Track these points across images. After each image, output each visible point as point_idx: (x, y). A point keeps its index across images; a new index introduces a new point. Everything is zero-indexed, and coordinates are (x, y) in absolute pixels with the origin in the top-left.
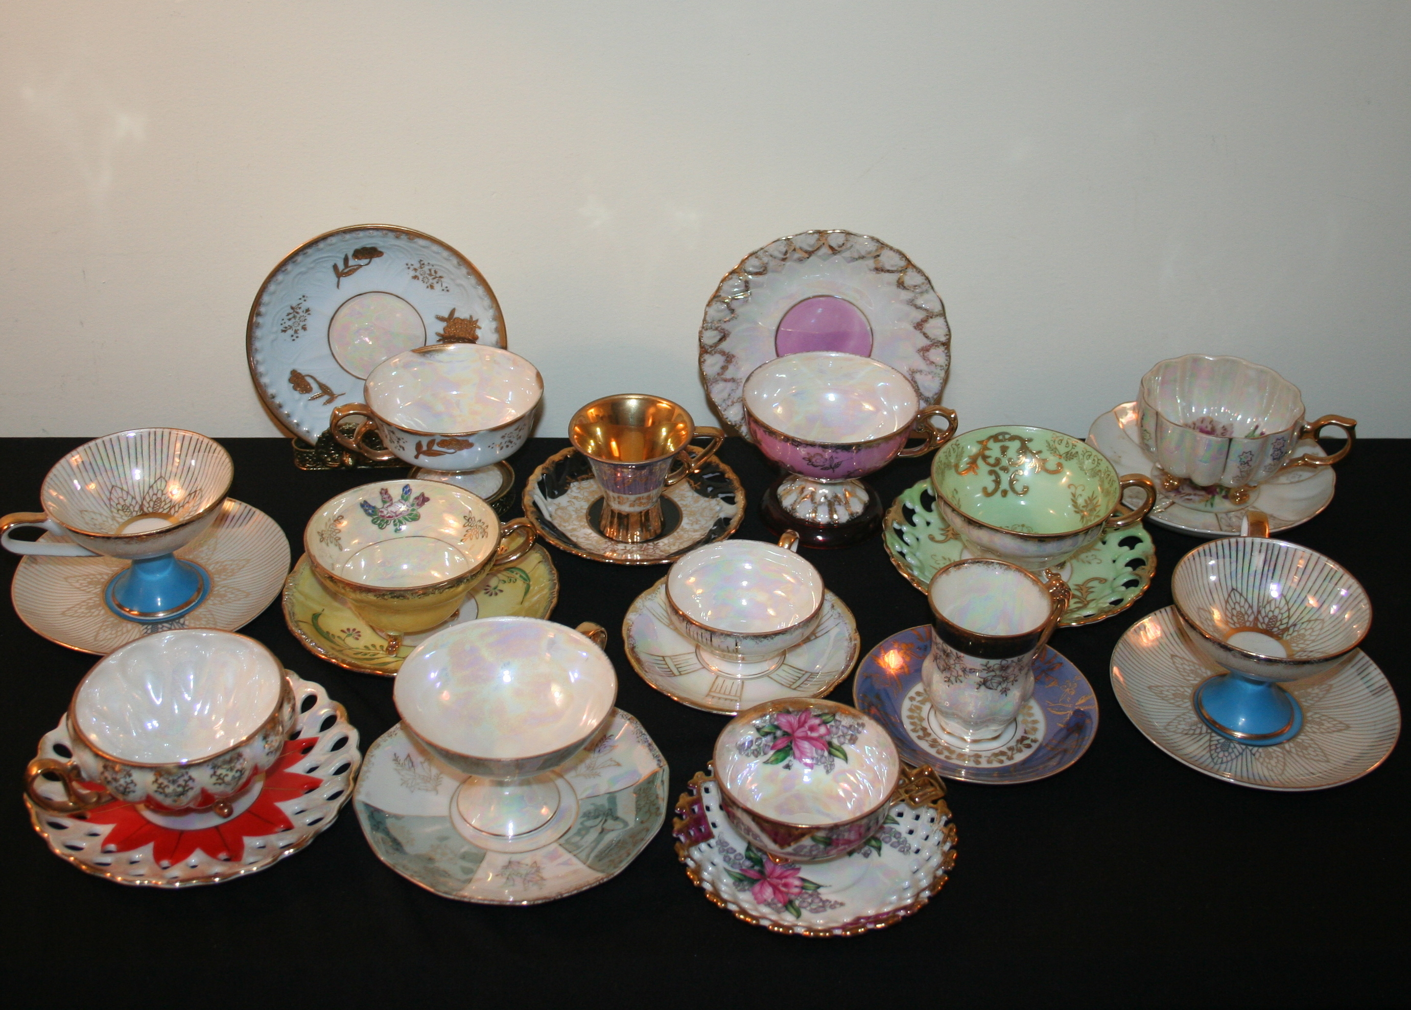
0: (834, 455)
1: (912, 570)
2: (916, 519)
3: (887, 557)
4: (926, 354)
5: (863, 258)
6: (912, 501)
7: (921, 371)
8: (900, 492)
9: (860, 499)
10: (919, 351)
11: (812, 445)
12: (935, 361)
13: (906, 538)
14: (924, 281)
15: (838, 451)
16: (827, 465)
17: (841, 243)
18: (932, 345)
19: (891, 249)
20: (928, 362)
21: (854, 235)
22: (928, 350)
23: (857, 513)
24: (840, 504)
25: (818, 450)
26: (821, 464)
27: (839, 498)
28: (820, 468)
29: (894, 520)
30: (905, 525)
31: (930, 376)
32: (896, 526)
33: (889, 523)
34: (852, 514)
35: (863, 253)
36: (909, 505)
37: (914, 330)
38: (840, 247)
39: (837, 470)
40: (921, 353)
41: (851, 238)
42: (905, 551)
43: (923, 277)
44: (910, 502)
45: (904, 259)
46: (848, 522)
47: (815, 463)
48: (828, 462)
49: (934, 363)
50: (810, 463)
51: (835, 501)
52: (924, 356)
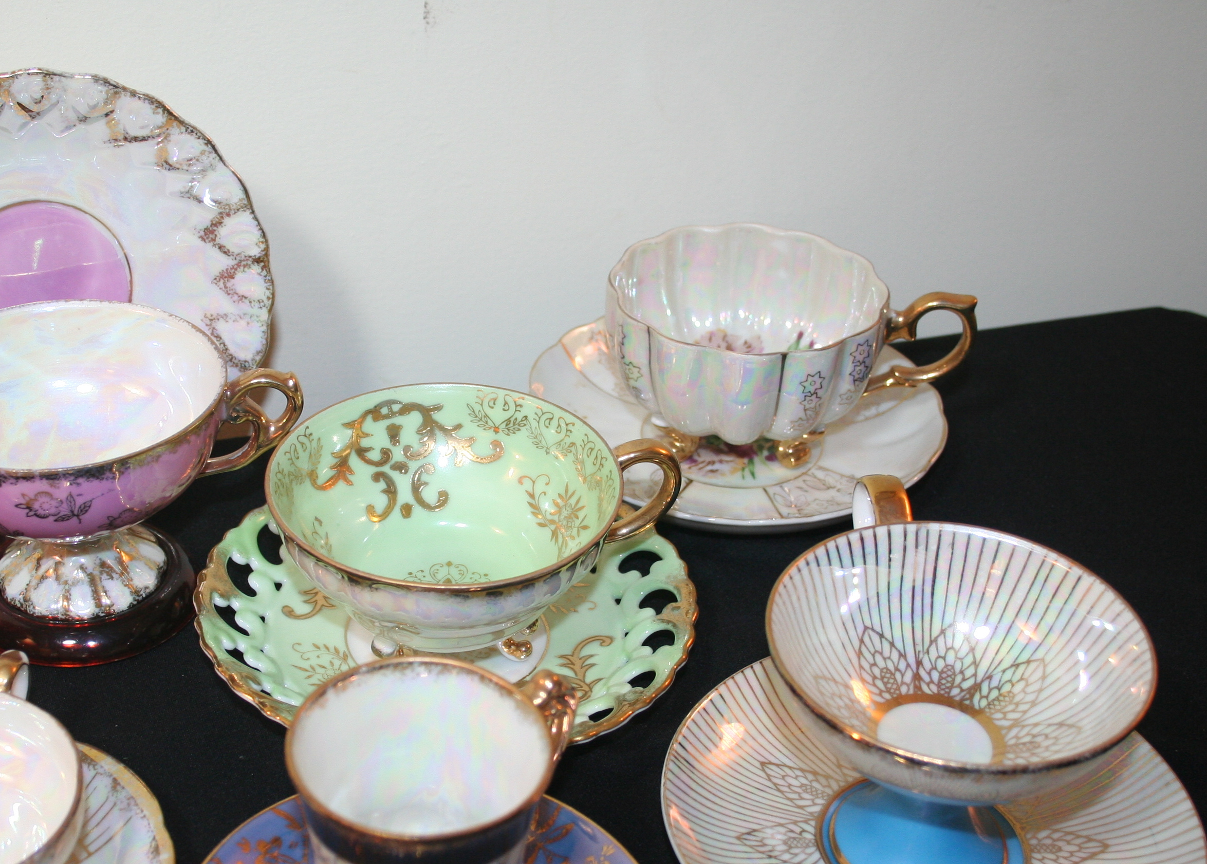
0: (75, 490)
1: (259, 683)
2: (253, 581)
3: (208, 664)
4: (229, 285)
5: (84, 119)
6: (244, 551)
7: (225, 316)
8: (219, 538)
9: (148, 562)
10: (216, 280)
11: (28, 477)
12: (246, 294)
13: (239, 620)
14: (205, 148)
15: (80, 480)
16: (64, 510)
17: (38, 96)
18: (239, 265)
19: (134, 94)
20: (236, 298)
21: (60, 75)
22: (232, 277)
23: (146, 588)
24: (112, 578)
25: (43, 485)
26: (53, 511)
27: (109, 567)
28: (53, 518)
29: (213, 590)
30: (236, 596)
31: (243, 323)
32: (221, 602)
33: (205, 599)
34: (136, 592)
35: (84, 110)
36: (239, 559)
37: (200, 243)
38: (38, 102)
39: (85, 517)
40: (221, 284)
41: (55, 82)
42: (242, 647)
43: (202, 141)
44: (241, 553)
45: (160, 110)
46: (131, 606)
47: (41, 512)
48: (65, 505)
49: (246, 298)
50: (32, 513)
51: (101, 573)
52: (226, 287)
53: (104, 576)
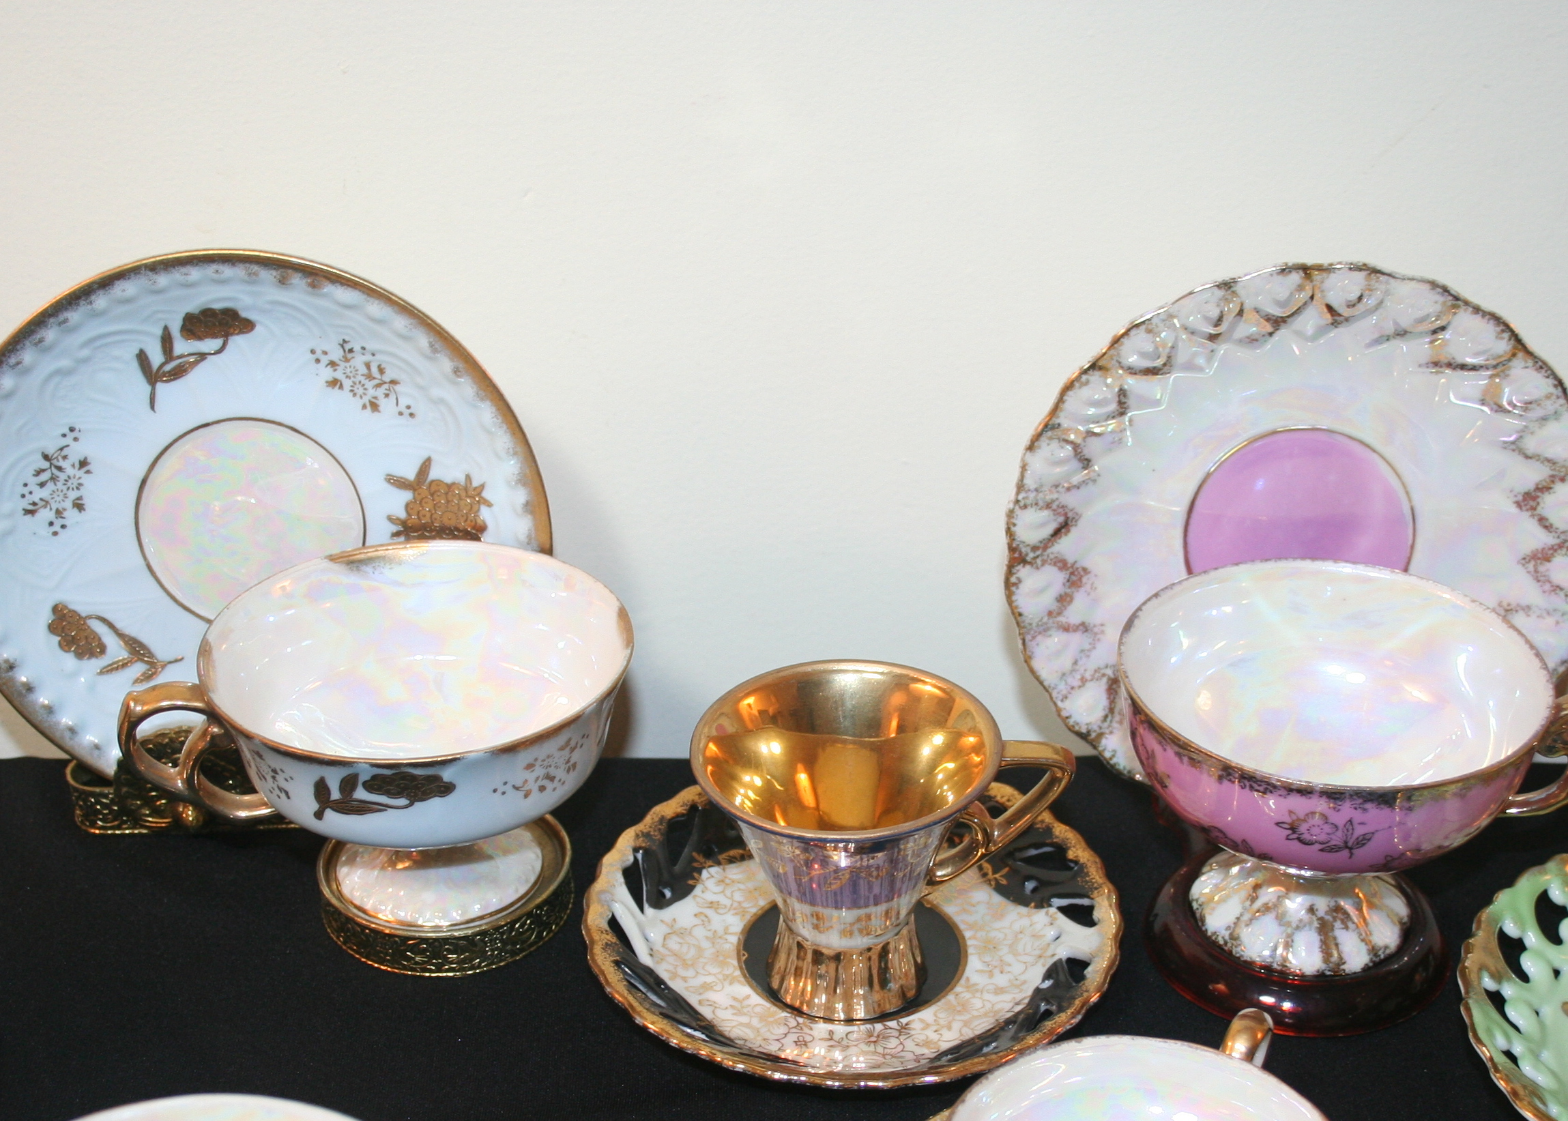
0: (1358, 816)
1: (1544, 1104)
2: (1527, 962)
3: (1480, 1068)
4: (1542, 569)
5: (1402, 334)
6: (1519, 922)
7: (1527, 609)
8: (1488, 901)
9: (1390, 914)
10: (1525, 560)
11: (1305, 791)
12: (1562, 584)
13: (1510, 1011)
14: (1552, 390)
15: (1368, 806)
16: (1337, 839)
17: (1353, 296)
18: (1560, 546)
19: (1477, 310)
20: (1547, 587)
21: (1389, 275)
22: (1548, 560)
23: (1386, 947)
24: (1347, 928)
25: (1321, 805)
26: (1322, 838)
27: (1346, 913)
28: (1318, 847)
29: (1482, 968)
30: (1509, 979)
31: (1550, 621)
32: (1488, 983)
33: (1473, 977)
34: (1373, 950)
35: (1405, 323)
36: (1511, 930)
37: (1514, 510)
38: (1351, 305)
39: (1360, 853)
40: (1531, 566)
41: (1381, 284)
42: (1517, 1050)
43: (1551, 381)
44: (1515, 923)
45: (1506, 335)
46: (1366, 969)
47: (1306, 837)
48: (1339, 833)
49: (1561, 589)
50: (1295, 836)
51: (1335, 919)
52: (1536, 571)
53: (1338, 924)
